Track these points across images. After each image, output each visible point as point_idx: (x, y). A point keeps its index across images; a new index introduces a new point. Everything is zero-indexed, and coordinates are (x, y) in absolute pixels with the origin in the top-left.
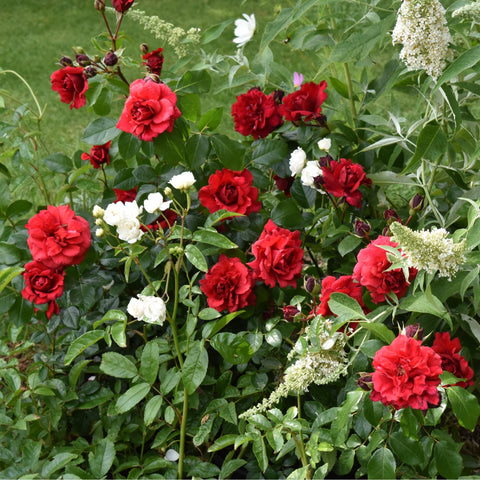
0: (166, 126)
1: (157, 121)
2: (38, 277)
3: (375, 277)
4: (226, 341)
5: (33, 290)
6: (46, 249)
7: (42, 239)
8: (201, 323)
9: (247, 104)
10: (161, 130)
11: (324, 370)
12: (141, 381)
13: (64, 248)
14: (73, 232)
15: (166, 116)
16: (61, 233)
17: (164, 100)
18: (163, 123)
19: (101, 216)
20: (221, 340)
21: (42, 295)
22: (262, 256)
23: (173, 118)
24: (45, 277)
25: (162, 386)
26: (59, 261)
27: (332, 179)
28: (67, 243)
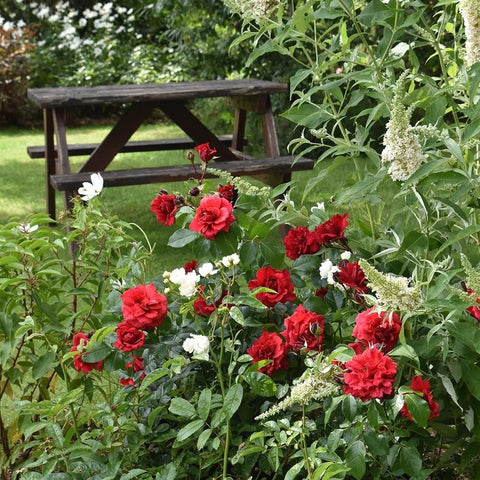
0: (223, 226)
1: (216, 222)
2: (126, 333)
3: (368, 333)
4: (255, 378)
5: (122, 341)
6: (133, 312)
7: (131, 305)
8: (239, 365)
9: (295, 236)
10: (219, 228)
11: (321, 388)
12: (197, 418)
13: (147, 312)
14: (154, 301)
15: (223, 219)
16: (145, 301)
17: (223, 209)
18: (221, 223)
19: (168, 277)
20: (252, 376)
21: (128, 345)
22: (291, 327)
23: (228, 221)
24: (131, 333)
25: (213, 423)
26: (141, 321)
27: (347, 275)
28: (148, 309)
